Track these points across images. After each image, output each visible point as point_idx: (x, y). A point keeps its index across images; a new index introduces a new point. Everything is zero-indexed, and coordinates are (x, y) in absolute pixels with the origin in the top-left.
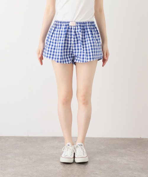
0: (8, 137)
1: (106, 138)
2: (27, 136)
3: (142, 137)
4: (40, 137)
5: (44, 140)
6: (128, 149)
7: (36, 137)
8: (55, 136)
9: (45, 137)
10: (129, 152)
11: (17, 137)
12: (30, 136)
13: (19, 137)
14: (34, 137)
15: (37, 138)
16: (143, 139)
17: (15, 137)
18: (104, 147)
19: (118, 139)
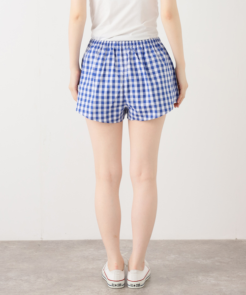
0: (8, 242)
1: (177, 241)
2: (41, 240)
3: (239, 238)
4: (62, 242)
5: (70, 245)
6: (216, 258)
7: (55, 241)
8: (89, 239)
9: (71, 241)
10: (219, 264)
11: (23, 241)
12: (44, 239)
13: (26, 241)
14: (53, 242)
15: (57, 243)
16: (241, 241)
17: (19, 242)
18: (174, 256)
19: (197, 241)
